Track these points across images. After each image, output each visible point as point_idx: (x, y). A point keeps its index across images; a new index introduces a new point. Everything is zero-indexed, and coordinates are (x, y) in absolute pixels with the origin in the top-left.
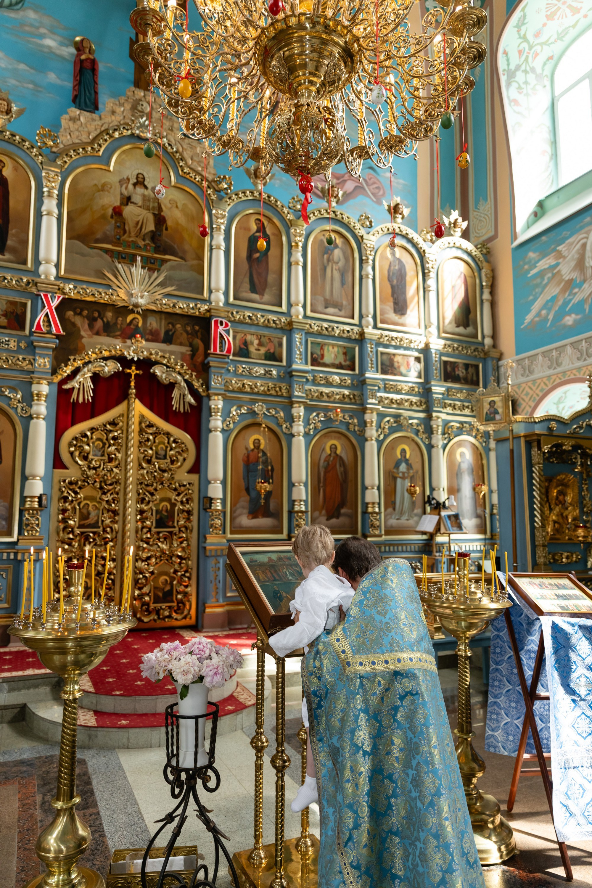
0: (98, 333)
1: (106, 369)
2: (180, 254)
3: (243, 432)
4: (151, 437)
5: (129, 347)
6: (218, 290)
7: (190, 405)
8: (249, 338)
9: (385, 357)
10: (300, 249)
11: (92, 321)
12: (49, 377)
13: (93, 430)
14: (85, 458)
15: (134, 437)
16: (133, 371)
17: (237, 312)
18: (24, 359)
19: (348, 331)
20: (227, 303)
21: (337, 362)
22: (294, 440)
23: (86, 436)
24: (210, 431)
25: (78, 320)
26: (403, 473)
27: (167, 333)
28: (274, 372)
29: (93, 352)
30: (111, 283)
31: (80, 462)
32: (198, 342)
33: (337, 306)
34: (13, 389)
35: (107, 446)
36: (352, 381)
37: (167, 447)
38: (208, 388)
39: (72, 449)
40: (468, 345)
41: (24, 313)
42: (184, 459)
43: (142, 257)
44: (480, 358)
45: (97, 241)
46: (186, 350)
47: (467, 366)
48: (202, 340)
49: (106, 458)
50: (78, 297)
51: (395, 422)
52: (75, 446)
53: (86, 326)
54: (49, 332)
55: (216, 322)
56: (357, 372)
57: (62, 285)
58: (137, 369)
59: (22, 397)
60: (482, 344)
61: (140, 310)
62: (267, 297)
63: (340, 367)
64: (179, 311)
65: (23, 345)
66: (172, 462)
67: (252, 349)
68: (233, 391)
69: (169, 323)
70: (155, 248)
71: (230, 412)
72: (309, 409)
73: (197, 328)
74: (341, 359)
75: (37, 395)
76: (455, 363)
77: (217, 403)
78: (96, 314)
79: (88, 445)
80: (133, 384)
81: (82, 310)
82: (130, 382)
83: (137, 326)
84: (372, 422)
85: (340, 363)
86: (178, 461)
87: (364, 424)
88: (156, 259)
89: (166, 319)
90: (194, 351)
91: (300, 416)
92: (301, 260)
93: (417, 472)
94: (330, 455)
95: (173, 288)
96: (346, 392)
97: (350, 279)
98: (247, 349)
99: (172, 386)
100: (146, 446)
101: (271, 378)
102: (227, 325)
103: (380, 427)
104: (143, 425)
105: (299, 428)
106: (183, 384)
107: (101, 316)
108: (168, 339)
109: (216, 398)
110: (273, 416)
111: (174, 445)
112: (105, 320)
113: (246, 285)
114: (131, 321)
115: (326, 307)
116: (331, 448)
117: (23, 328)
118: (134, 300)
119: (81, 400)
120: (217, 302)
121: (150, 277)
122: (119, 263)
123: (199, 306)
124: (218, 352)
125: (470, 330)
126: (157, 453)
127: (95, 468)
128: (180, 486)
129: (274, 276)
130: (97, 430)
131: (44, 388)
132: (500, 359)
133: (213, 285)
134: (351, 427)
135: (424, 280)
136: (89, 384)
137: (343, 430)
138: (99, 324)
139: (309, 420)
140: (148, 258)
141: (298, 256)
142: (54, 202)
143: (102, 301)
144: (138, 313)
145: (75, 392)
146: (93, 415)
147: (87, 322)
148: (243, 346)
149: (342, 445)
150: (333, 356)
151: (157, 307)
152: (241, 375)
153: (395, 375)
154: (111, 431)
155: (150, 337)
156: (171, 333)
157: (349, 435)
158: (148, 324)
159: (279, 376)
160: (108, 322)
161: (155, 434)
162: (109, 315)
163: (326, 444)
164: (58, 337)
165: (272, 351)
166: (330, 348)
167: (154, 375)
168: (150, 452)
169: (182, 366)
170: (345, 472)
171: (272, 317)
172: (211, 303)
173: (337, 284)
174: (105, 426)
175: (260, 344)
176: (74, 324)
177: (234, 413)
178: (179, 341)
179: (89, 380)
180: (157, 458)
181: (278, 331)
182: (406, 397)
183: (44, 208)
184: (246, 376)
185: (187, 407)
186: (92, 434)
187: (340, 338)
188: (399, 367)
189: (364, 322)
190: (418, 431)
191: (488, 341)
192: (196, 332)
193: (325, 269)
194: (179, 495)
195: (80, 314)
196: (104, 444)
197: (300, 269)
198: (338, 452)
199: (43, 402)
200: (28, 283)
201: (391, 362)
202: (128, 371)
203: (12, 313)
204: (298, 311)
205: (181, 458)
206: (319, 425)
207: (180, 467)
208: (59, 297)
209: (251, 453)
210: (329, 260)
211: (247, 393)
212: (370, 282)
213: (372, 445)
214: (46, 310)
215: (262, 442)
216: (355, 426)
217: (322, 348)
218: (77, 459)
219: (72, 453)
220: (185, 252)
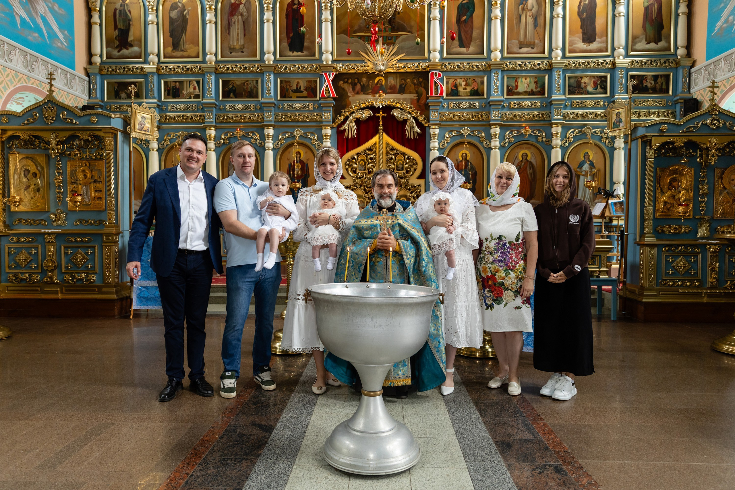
0: (358, 93)
1: (364, 116)
2: (409, 29)
3: (454, 149)
4: (393, 157)
5: (377, 99)
6: (435, 51)
7: (417, 133)
8: (459, 81)
9: (572, 81)
10: (499, 5)
11: (354, 85)
12: (331, 124)
13: (358, 154)
14: (355, 172)
15: (383, 158)
16: (381, 115)
17: (449, 64)
18: (317, 115)
19: (539, 64)
20: (442, 58)
21: (529, 90)
22: (492, 152)
23: (354, 158)
24: (431, 150)
25: (346, 86)
26: (586, 172)
27: (401, 86)
28: (477, 104)
29: (355, 106)
30: (364, 59)
31: (351, 174)
32: (422, 90)
33: (531, 45)
34: (312, 134)
35: (367, 163)
36: (541, 103)
37: (403, 162)
38: (428, 121)
39: (347, 167)
40: (658, 59)
41: (316, 87)
42: (415, 170)
43: (383, 37)
44: (671, 68)
45: (355, 32)
46: (413, 96)
47: (656, 77)
48: (424, 88)
49: (367, 171)
50: (345, 71)
51: (580, 132)
52: (348, 165)
53: (351, 89)
54: (329, 97)
55: (432, 74)
56: (546, 95)
57: (335, 66)
58: (383, 113)
59: (318, 138)
60: (675, 54)
61: (382, 73)
62: (472, 49)
63: (532, 93)
64: (409, 70)
65: (316, 106)
66: (407, 172)
67: (460, 89)
68: (446, 121)
69: (402, 79)
70: (391, 28)
71: (445, 136)
72: (503, 128)
73: (421, 80)
74: (533, 87)
75: (325, 136)
76: (643, 76)
77: (435, 130)
78: (356, 81)
79: (356, 164)
80: (381, 123)
81: (348, 79)
82: (379, 122)
83: (382, 84)
84: (557, 134)
85: (532, 90)
86: (411, 171)
87: (550, 136)
88: (392, 36)
89: (400, 77)
90: (419, 96)
91: (496, 134)
92: (499, 14)
93: (599, 170)
94: (522, 161)
95: (403, 55)
96: (536, 113)
97: (542, 21)
98: (457, 90)
99: (405, 121)
100: (391, 163)
101: (475, 108)
102: (440, 75)
103: (566, 137)
104: (388, 149)
105: (496, 143)
106: (412, 120)
107: (359, 82)
108: (402, 90)
109: (434, 127)
110: (476, 136)
111: (407, 161)
112: (362, 83)
113: (456, 42)
114: (378, 82)
115: (520, 48)
116: (522, 155)
117: (315, 96)
118: (378, 68)
119: (350, 137)
120: (435, 59)
121: (388, 50)
122: (368, 44)
123: (421, 64)
124: (434, 95)
125: (662, 44)
126: (397, 166)
127: (360, 178)
128: (412, 187)
129: (477, 31)
130: (360, 154)
131: (329, 132)
132: (693, 66)
133: (431, 47)
134: (539, 138)
135: (614, 8)
136: (354, 126)
137: (533, 141)
138: (358, 87)
139: (505, 136)
140: (387, 36)
141: (497, 12)
142: (329, 12)
143: (359, 72)
144: (382, 76)
145: (347, 131)
146: (359, 145)
147: (351, 86)
148: (454, 88)
149: (531, 153)
150: (526, 85)
151: (393, 70)
152: (453, 109)
153: (582, 94)
154: (369, 154)
155: (390, 91)
156: (403, 86)
157: (538, 145)
158: (389, 82)
159: (481, 106)
160: (364, 85)
161: (395, 155)
162: (364, 80)
163: (518, 153)
164: (334, 99)
165: (476, 88)
166: (524, 80)
167: (393, 116)
168: (393, 166)
169: (411, 108)
170: (534, 173)
171: (475, 63)
172: (430, 60)
173: (530, 27)
174: (365, 151)
175: (467, 85)
176: (344, 89)
177: (448, 136)
178: (409, 91)
179: (354, 123)
180: (397, 170)
181: (481, 72)
182: (591, 111)
183: (323, 17)
184: (456, 109)
185: (416, 135)
186: (358, 157)
187: (531, 70)
188: (586, 87)
189: (553, 54)
190: (602, 137)
191: (681, 52)
192: (421, 83)
193: (520, 16)
194: (412, 193)
195: (347, 82)
196: (365, 163)
197: (498, 22)
198: (528, 159)
199: (328, 140)
200: (317, 67)
201: (579, 83)
202: (378, 115)
203: (310, 88)
204: (495, 55)
205: (412, 169)
206: (513, 139)
207: (412, 175)
208: (333, 74)
209: (460, 163)
210: (523, 9)
211: (456, 121)
212: (560, 20)
213: (557, 151)
214: (327, 83)
215: (469, 155)
216: (543, 138)
217: (516, 81)
218: (350, 173)
219: (347, 169)
220: (411, 27)
